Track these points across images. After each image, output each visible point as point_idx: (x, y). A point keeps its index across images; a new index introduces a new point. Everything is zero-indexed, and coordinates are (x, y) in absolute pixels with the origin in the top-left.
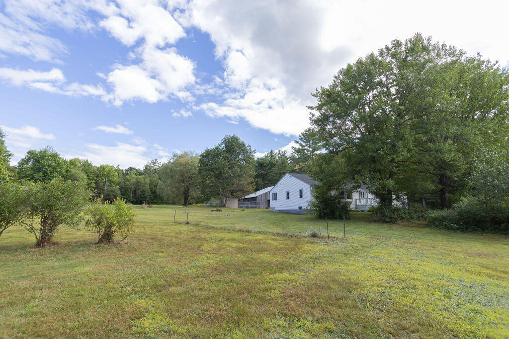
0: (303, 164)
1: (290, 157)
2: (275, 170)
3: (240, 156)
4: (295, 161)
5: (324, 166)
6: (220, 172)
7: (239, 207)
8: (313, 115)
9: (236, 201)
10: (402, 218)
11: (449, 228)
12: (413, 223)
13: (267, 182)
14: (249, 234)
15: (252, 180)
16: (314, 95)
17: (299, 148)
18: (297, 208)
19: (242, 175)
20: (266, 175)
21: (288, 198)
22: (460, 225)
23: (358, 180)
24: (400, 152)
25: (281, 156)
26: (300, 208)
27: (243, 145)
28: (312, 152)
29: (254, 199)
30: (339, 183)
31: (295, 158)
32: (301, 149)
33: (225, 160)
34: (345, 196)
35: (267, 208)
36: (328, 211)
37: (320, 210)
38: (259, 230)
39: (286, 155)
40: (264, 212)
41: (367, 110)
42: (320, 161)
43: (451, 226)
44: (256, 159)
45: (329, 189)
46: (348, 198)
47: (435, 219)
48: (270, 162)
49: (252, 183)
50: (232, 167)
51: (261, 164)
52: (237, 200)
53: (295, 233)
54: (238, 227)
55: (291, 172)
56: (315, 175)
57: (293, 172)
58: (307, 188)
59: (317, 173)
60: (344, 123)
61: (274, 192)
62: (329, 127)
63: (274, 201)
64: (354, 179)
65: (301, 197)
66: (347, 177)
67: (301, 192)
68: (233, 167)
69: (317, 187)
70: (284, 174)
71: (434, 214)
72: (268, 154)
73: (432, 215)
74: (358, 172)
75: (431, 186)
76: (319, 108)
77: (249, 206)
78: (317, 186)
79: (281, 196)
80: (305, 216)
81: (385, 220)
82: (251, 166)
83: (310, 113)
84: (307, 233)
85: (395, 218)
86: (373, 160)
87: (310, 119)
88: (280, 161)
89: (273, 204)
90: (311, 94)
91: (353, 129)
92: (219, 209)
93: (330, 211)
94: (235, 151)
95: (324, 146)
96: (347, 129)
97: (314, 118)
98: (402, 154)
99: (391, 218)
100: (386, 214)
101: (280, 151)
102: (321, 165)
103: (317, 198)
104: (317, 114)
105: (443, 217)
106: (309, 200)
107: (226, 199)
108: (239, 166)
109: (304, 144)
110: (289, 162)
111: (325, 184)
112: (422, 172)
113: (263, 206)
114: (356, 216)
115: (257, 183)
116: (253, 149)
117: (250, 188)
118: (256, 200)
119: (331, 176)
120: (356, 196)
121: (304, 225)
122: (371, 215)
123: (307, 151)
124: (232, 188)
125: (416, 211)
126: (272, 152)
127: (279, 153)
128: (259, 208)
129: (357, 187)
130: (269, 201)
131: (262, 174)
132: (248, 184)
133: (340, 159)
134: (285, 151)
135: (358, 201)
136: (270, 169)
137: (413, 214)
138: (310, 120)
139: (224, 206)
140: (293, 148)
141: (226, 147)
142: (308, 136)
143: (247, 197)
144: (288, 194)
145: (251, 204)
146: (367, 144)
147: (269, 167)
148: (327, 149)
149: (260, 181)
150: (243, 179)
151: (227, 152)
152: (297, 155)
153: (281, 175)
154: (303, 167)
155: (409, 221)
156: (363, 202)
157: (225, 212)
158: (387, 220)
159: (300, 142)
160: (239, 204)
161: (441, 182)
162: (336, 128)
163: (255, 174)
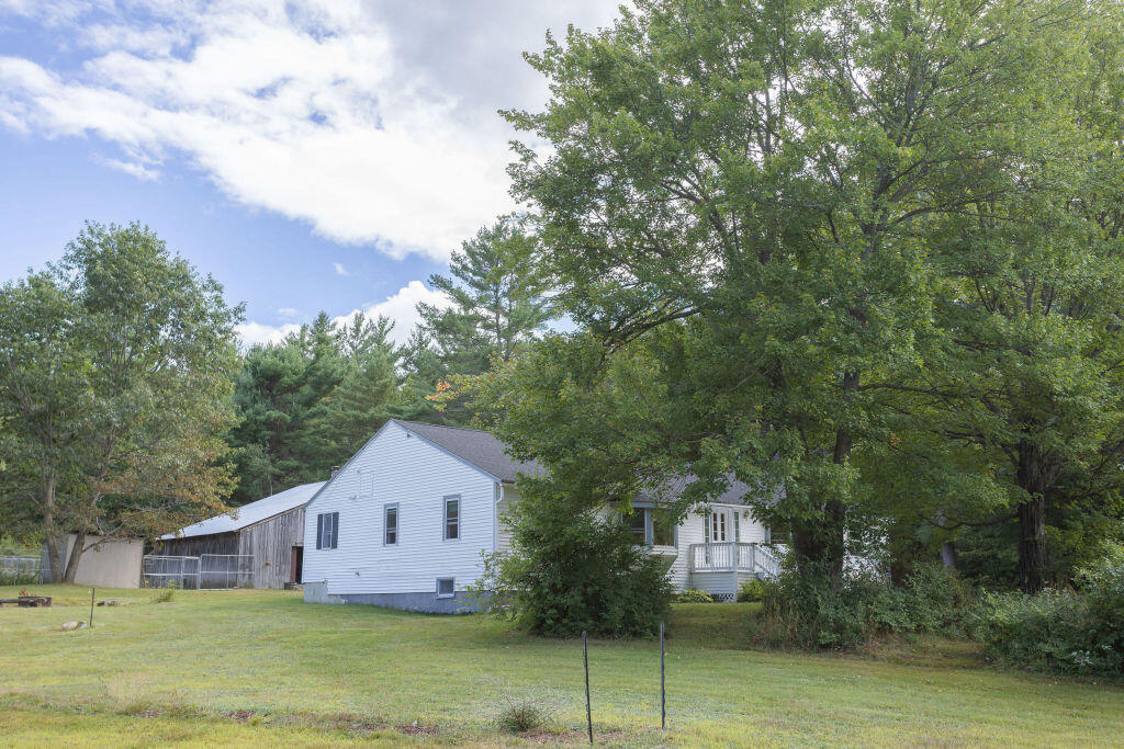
0: (468, 382)
1: (405, 352)
2: (333, 407)
3: (164, 334)
4: (428, 370)
5: (569, 390)
6: (54, 409)
7: (148, 580)
8: (528, 156)
9: (133, 553)
10: (883, 630)
11: (1061, 670)
12: (925, 651)
13: (293, 463)
14: (187, 727)
15: (220, 448)
16: (534, 62)
17: (450, 311)
18: (432, 587)
19: (169, 422)
20: (291, 428)
21: (391, 538)
22: (1102, 653)
23: (713, 459)
24: (886, 347)
25: (367, 344)
26: (447, 584)
27: (182, 277)
28: (508, 333)
29: (228, 541)
30: (625, 470)
31: (432, 356)
32: (462, 318)
33: (81, 347)
34: (649, 532)
35: (287, 587)
36: (573, 599)
37: (539, 596)
38: (241, 703)
39: (388, 339)
40: (274, 604)
41: (757, 155)
42: (551, 370)
43: (1069, 662)
44: (243, 353)
45: (586, 500)
46: (660, 541)
47: (1010, 631)
48: (312, 369)
49: (220, 462)
50: (116, 381)
51: (267, 379)
52: (138, 546)
53: (428, 716)
54: (124, 690)
55: (411, 419)
56: (523, 435)
57: (421, 417)
58: (480, 494)
59: (531, 424)
60: (657, 206)
61: (327, 510)
62: (593, 218)
63: (326, 553)
64: (694, 455)
65: (452, 532)
66: (666, 445)
67: (452, 510)
68: (126, 385)
69: (534, 488)
70: (377, 425)
71: (1007, 608)
72: (304, 329)
73: (1000, 616)
74: (717, 427)
75: (995, 493)
76: (555, 125)
77: (200, 574)
78: (530, 482)
79: (361, 528)
80: (470, 623)
81: (816, 638)
82: (217, 381)
83: (515, 145)
84: (489, 711)
85: (857, 631)
86: (775, 376)
87: (513, 170)
88: (361, 368)
89: (317, 564)
90: (525, 54)
91: (693, 236)
92: (33, 591)
93: (586, 601)
94: (137, 305)
95: (566, 303)
96: (670, 235)
97: (531, 166)
98: (894, 355)
99: (839, 628)
100: (822, 611)
101: (359, 320)
102: (555, 387)
103: (529, 538)
104: (546, 152)
105: (1041, 622)
106: (490, 550)
107: (79, 543)
108: (154, 381)
109: (472, 293)
110: (401, 372)
111: (567, 474)
112: (955, 436)
113: (269, 575)
114: (693, 621)
115: (242, 466)
116: (231, 303)
117: (208, 489)
118: (233, 549)
119: (600, 439)
120: (691, 531)
121: (467, 668)
122: (759, 616)
123: (487, 327)
124: (114, 489)
125: (935, 599)
126: (322, 320)
127: (357, 330)
128: (249, 586)
129: (708, 488)
130: (299, 551)
131: (270, 424)
132: (199, 468)
133: (641, 362)
134: (383, 322)
135: (699, 555)
136: (309, 403)
137: (924, 609)
138: (514, 175)
139: (64, 578)
140: (422, 308)
141: (93, 279)
142: (489, 257)
143: (190, 531)
144: (392, 519)
145: (208, 563)
146: (759, 303)
147: (306, 390)
148: (581, 316)
149: (259, 459)
150: (173, 442)
151: (91, 305)
152: (442, 342)
153: (362, 431)
154: (467, 397)
155: (908, 641)
156: (721, 557)
157: (65, 609)
158: (826, 636)
159: (457, 282)
160: (145, 567)
161: (1022, 477)
162: (622, 222)
163: (235, 420)
